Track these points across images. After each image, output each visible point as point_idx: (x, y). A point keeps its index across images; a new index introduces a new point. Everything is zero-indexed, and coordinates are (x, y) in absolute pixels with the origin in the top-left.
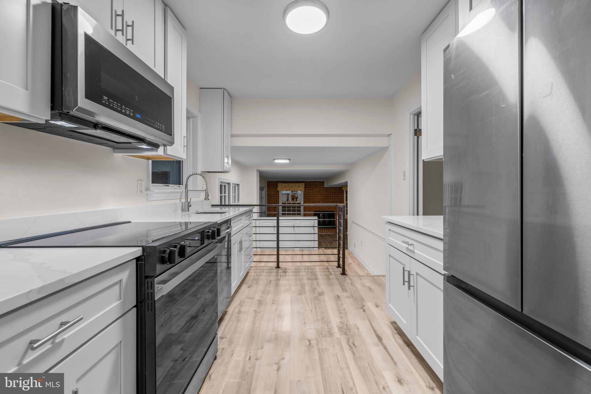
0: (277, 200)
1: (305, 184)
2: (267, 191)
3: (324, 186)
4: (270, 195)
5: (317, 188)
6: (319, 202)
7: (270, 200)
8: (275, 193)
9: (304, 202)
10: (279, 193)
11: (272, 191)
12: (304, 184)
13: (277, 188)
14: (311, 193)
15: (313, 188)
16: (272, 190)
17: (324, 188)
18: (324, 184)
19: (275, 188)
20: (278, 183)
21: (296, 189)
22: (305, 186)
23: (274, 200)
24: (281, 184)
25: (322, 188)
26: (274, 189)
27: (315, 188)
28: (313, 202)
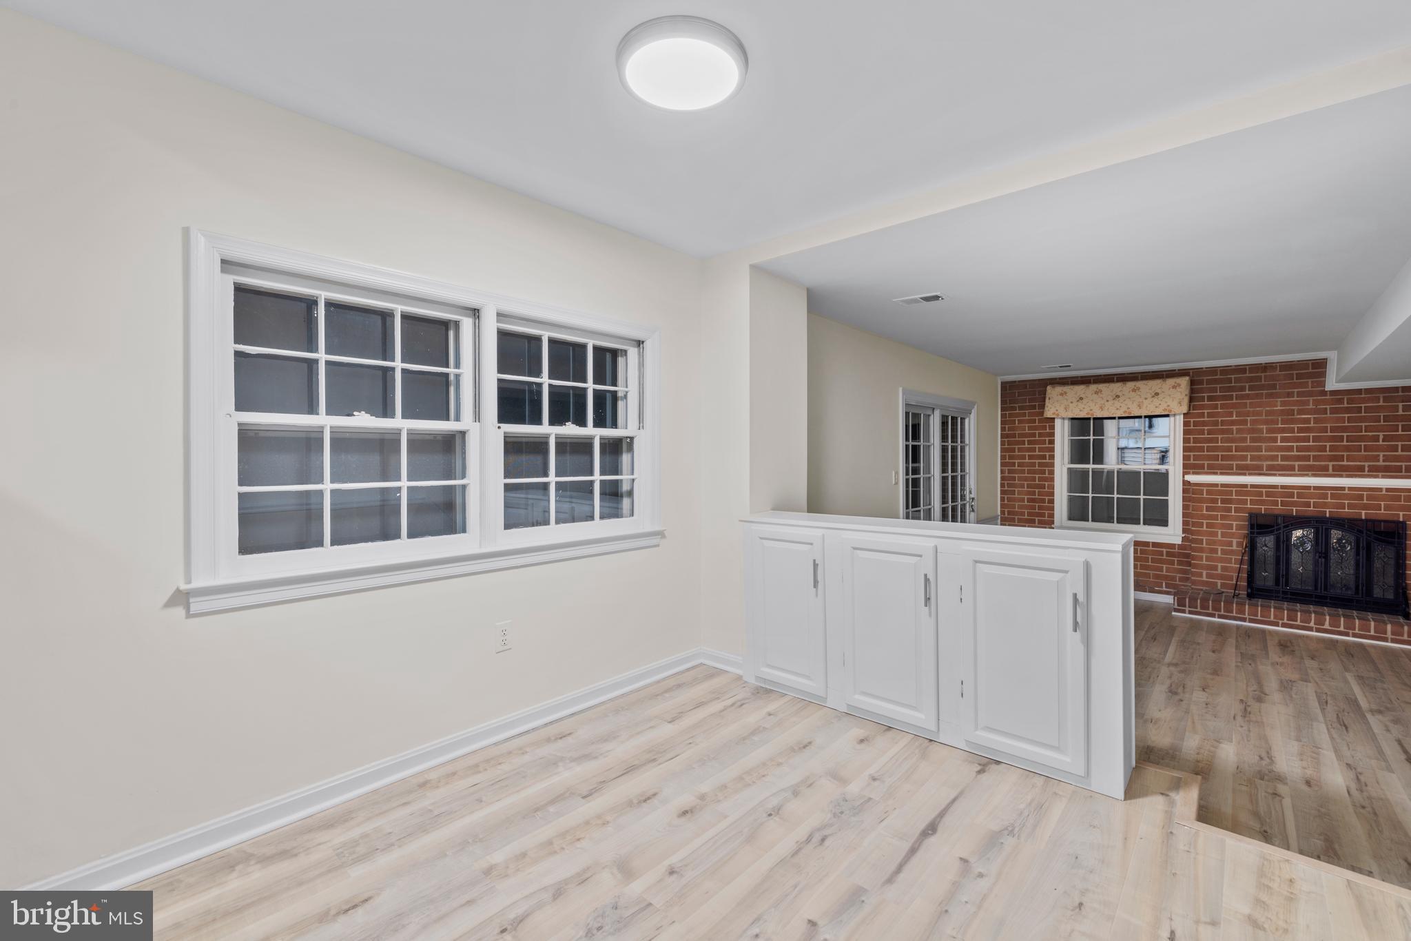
0: (1044, 457)
1: (1192, 383)
2: (1002, 423)
3: (1323, 384)
4: (1014, 436)
5: (1271, 396)
6: (1287, 470)
7: (1011, 457)
8: (1036, 428)
9: (1185, 466)
10: (1053, 427)
11: (1020, 422)
12: (1184, 382)
13: (1043, 406)
14: (1233, 423)
15: (1248, 397)
16: (1024, 415)
17: (1324, 393)
18: (1323, 374)
19: (1034, 407)
20: (1049, 388)
21: (1139, 406)
22: (1192, 391)
23: (1031, 457)
24: (1059, 389)
25: (1311, 394)
26: (1030, 415)
27: (1257, 396)
28: (1243, 470)
